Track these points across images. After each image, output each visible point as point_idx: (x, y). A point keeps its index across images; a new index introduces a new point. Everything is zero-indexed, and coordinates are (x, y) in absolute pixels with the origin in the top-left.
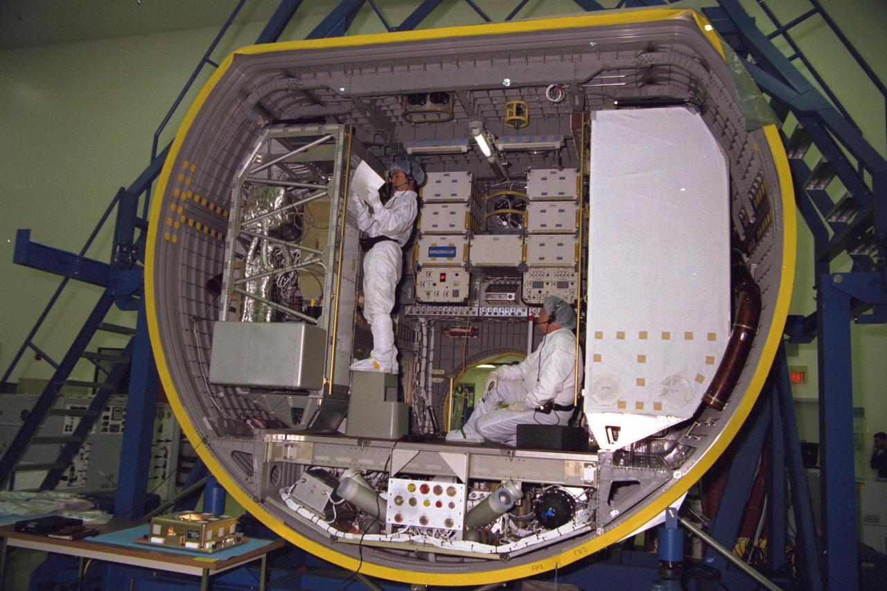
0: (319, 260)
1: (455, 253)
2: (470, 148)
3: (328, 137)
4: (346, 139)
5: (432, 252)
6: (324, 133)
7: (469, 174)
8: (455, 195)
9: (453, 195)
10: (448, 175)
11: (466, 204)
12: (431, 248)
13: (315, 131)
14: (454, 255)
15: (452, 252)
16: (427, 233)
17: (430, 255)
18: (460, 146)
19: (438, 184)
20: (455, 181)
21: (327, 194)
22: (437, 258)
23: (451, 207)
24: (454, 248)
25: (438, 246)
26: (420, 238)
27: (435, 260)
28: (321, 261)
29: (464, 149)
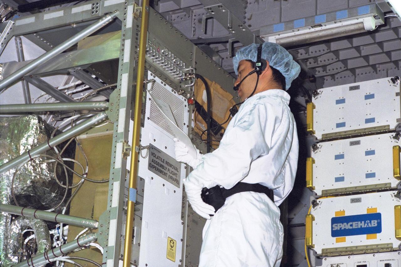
0: (91, 238)
1: (380, 224)
2: (381, 22)
3: (109, 18)
4: (137, 18)
5: (338, 227)
6: (100, 13)
7: (394, 81)
8: (372, 120)
9: (368, 121)
10: (357, 88)
11: (394, 134)
12: (335, 221)
13: (87, 11)
14: (378, 229)
15: (374, 223)
16: (327, 194)
17: (335, 233)
18: (360, 20)
19: (341, 105)
20: (369, 97)
21: (107, 118)
22: (348, 238)
23: (367, 142)
24: (377, 216)
25: (347, 214)
26: (315, 204)
27: (344, 241)
28: (96, 241)
29: (370, 23)
